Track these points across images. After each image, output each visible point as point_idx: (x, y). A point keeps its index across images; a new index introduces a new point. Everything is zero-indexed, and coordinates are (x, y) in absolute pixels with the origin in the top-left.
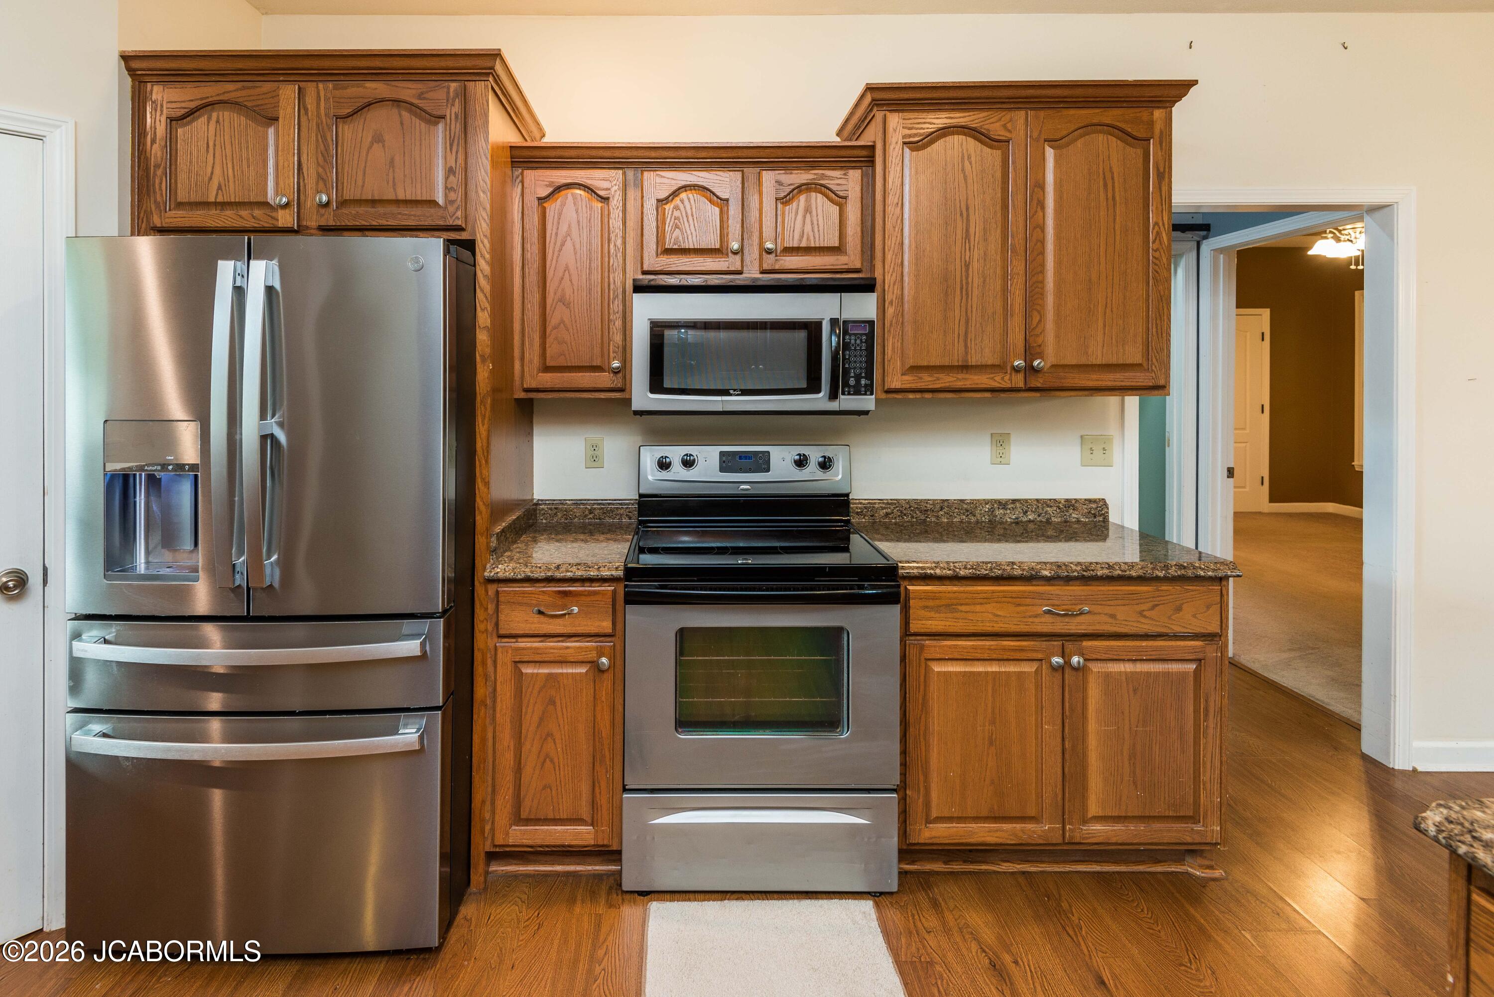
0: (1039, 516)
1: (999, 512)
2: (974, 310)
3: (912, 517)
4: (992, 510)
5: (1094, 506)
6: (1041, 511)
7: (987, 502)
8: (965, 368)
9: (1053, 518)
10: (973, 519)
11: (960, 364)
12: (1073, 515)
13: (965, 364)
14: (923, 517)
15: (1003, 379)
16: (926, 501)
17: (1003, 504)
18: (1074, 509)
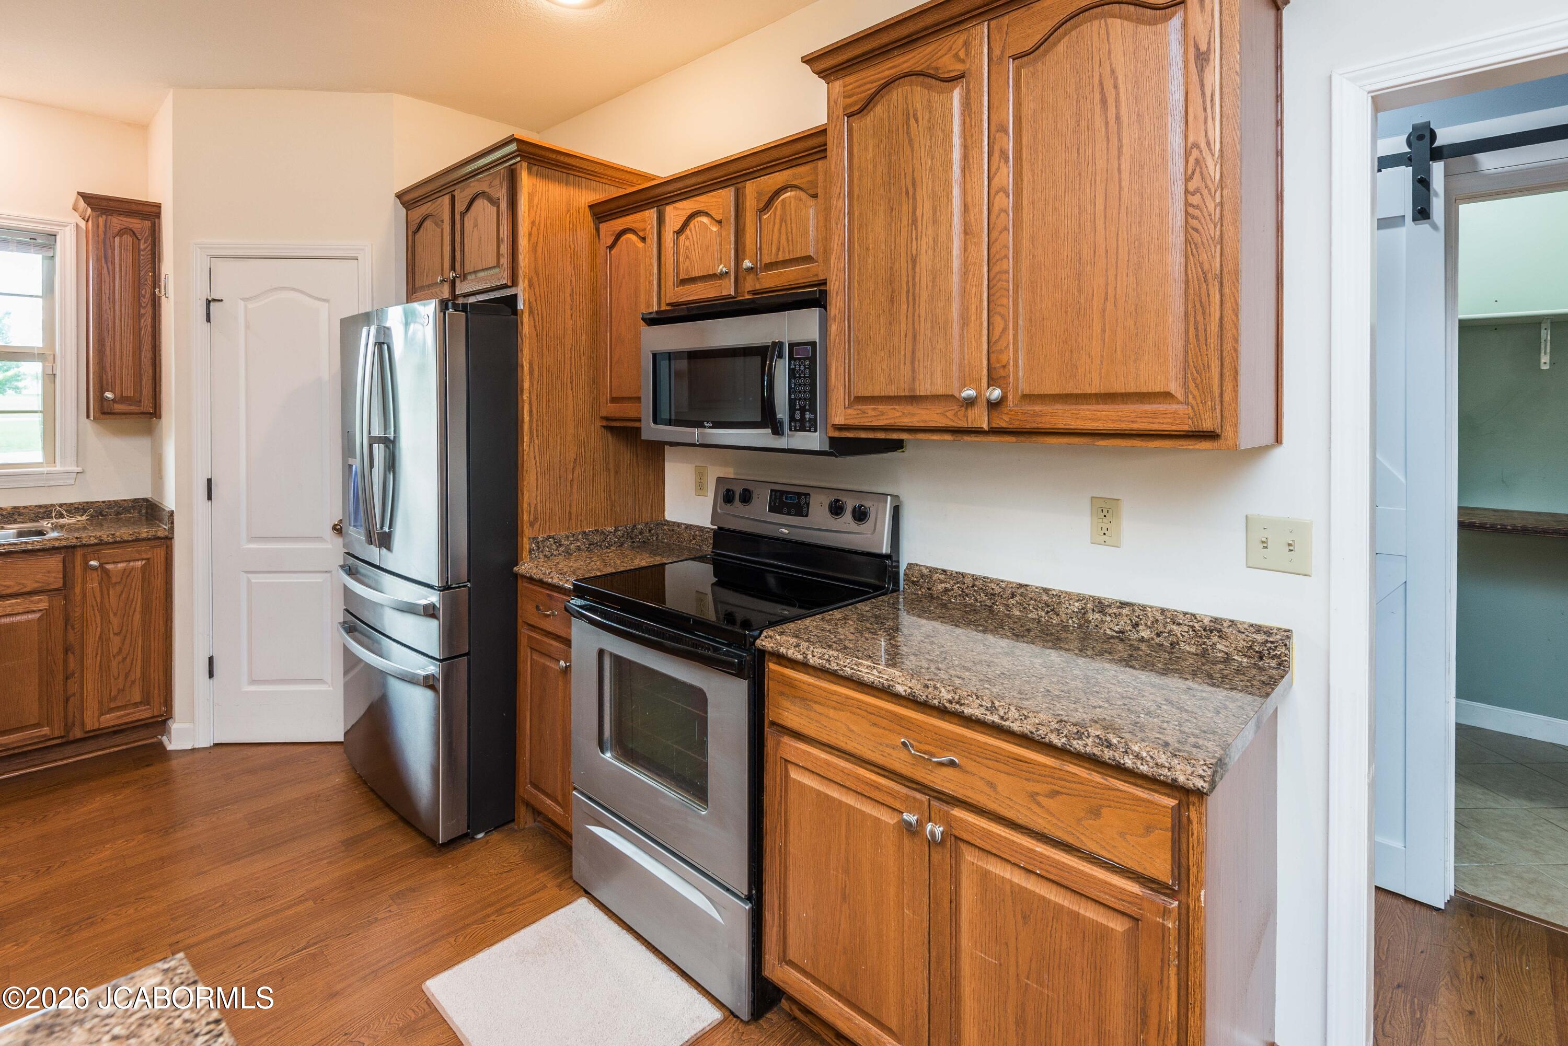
0: (1158, 635)
1: (1094, 617)
2: (922, 319)
3: (976, 600)
4: (1083, 612)
5: (1260, 637)
6: (1161, 628)
7: (1080, 598)
8: (913, 399)
9: (1182, 644)
10: (1055, 620)
11: (907, 394)
12: (1219, 646)
13: (912, 394)
14: (988, 603)
15: (956, 414)
16: (998, 582)
17: (1101, 606)
18: (1220, 637)
